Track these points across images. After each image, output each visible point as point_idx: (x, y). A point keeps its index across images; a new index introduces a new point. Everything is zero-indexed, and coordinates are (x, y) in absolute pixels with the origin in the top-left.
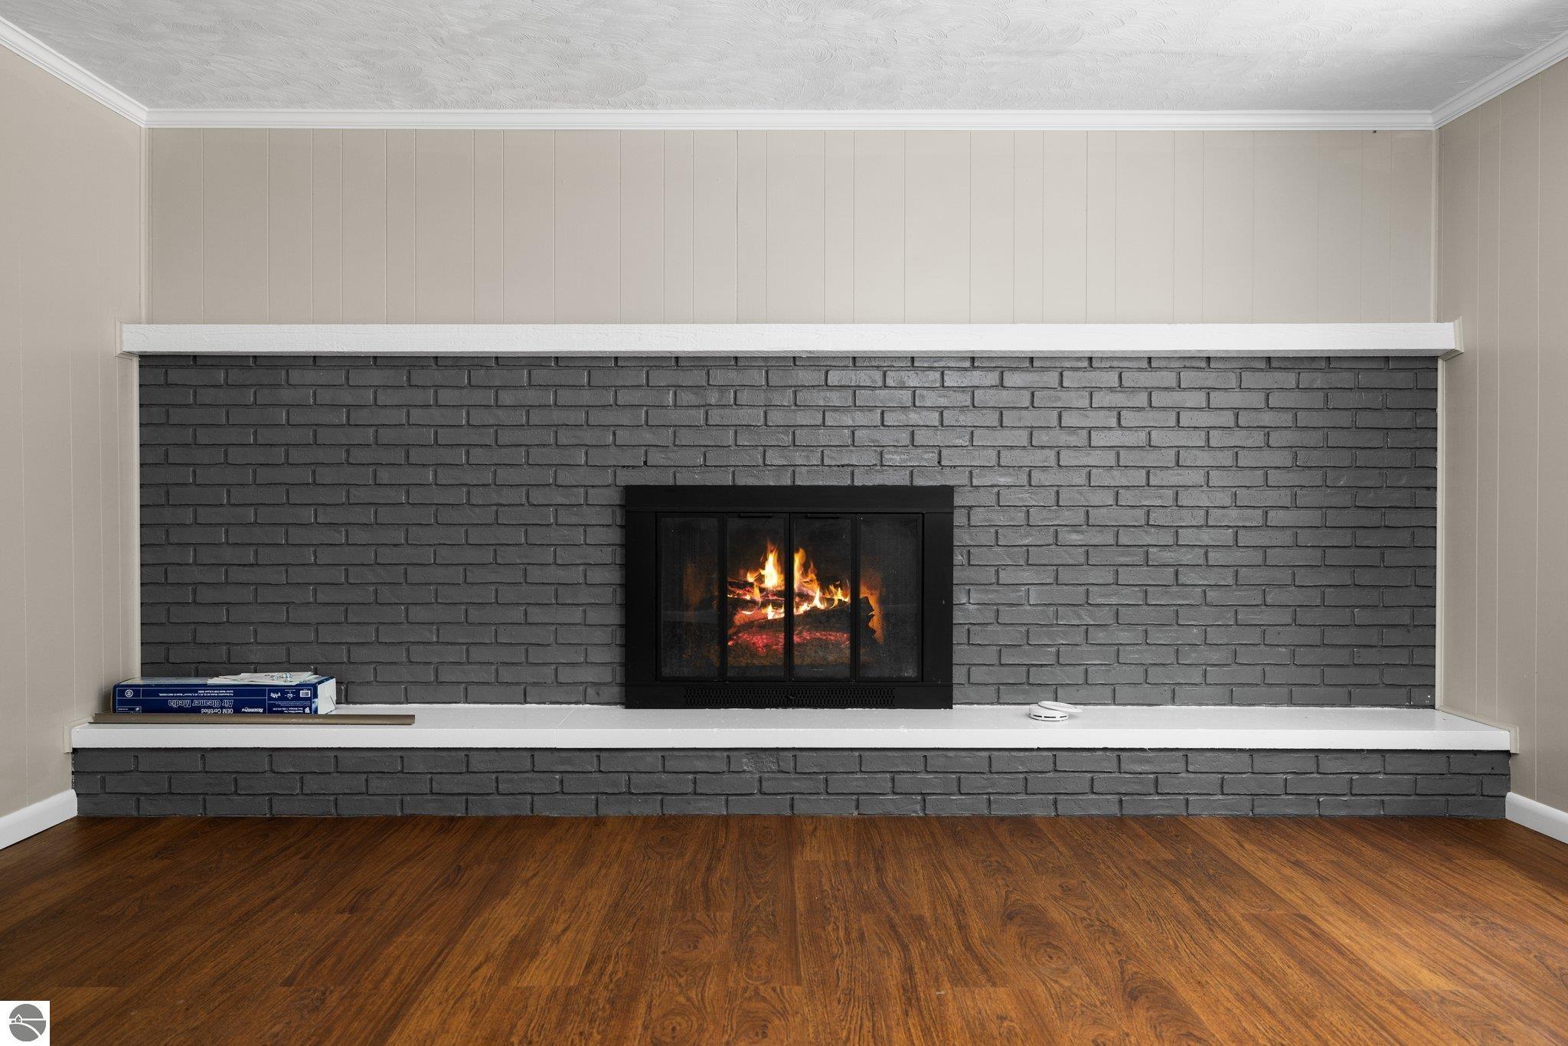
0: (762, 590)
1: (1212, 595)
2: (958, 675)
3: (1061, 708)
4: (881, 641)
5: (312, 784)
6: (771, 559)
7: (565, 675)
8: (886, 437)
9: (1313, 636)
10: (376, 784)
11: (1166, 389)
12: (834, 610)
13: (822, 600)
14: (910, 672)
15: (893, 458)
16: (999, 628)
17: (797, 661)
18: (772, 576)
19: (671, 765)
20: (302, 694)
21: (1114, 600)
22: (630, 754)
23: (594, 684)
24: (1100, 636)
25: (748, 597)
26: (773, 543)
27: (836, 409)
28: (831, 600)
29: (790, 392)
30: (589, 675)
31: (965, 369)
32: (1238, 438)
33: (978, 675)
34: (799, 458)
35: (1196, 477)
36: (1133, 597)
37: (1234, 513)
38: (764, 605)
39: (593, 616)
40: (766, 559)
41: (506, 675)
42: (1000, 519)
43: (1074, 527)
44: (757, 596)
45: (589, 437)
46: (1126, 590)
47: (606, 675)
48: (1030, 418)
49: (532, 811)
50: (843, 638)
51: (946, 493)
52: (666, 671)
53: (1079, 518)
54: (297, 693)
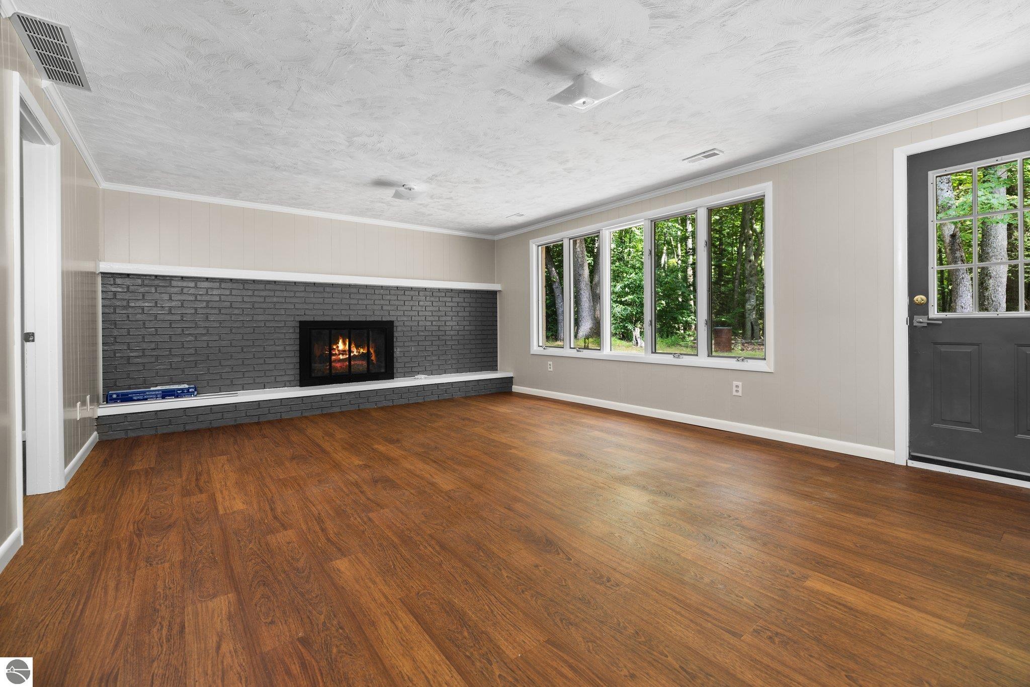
0: (338, 350)
1: (453, 347)
2: (395, 371)
3: (423, 376)
4: (375, 363)
5: (201, 418)
6: (341, 341)
7: (278, 379)
8: (375, 307)
9: (474, 356)
10: (226, 415)
11: (443, 297)
12: (360, 355)
13: (357, 352)
14: (383, 370)
15: (377, 313)
16: (404, 358)
17: (352, 370)
18: (341, 346)
19: (324, 399)
20: (190, 390)
21: (432, 349)
22: (312, 397)
23: (288, 381)
24: (429, 358)
25: (334, 353)
26: (341, 336)
27: (362, 299)
28: (359, 352)
29: (348, 294)
30: (286, 378)
31: (395, 290)
32: (458, 309)
33: (399, 370)
34: (351, 313)
35: (449, 318)
36: (435, 348)
37: (457, 327)
38: (339, 354)
39: (288, 360)
40: (339, 341)
41: (257, 380)
42: (405, 329)
43: (422, 331)
44: (337, 352)
45: (285, 306)
46: (434, 346)
47: (292, 378)
48: (411, 303)
49: (281, 417)
50: (365, 363)
51: (392, 322)
52: (313, 375)
53: (423, 329)
54: (188, 390)
